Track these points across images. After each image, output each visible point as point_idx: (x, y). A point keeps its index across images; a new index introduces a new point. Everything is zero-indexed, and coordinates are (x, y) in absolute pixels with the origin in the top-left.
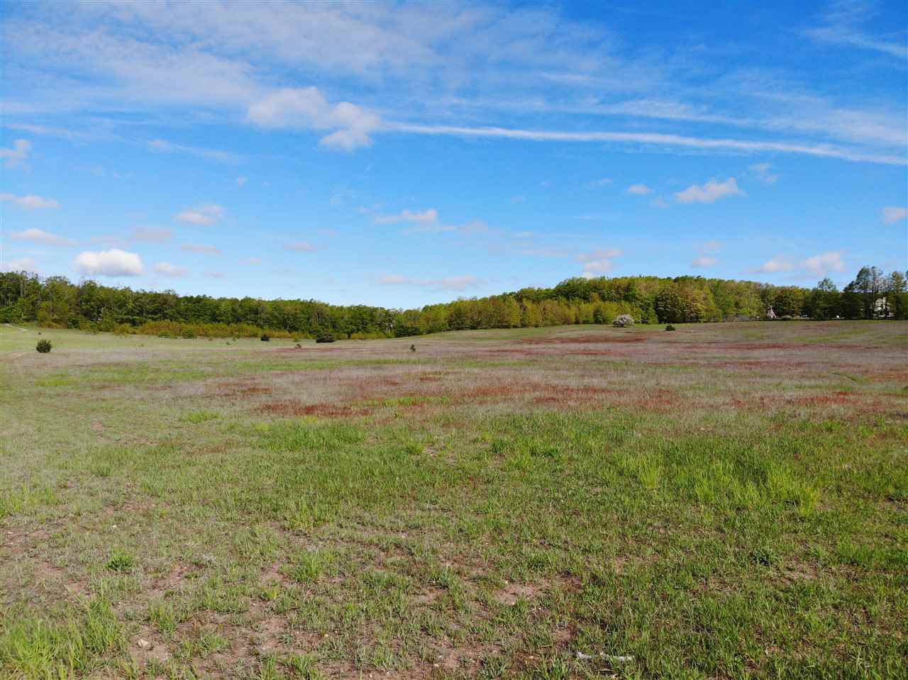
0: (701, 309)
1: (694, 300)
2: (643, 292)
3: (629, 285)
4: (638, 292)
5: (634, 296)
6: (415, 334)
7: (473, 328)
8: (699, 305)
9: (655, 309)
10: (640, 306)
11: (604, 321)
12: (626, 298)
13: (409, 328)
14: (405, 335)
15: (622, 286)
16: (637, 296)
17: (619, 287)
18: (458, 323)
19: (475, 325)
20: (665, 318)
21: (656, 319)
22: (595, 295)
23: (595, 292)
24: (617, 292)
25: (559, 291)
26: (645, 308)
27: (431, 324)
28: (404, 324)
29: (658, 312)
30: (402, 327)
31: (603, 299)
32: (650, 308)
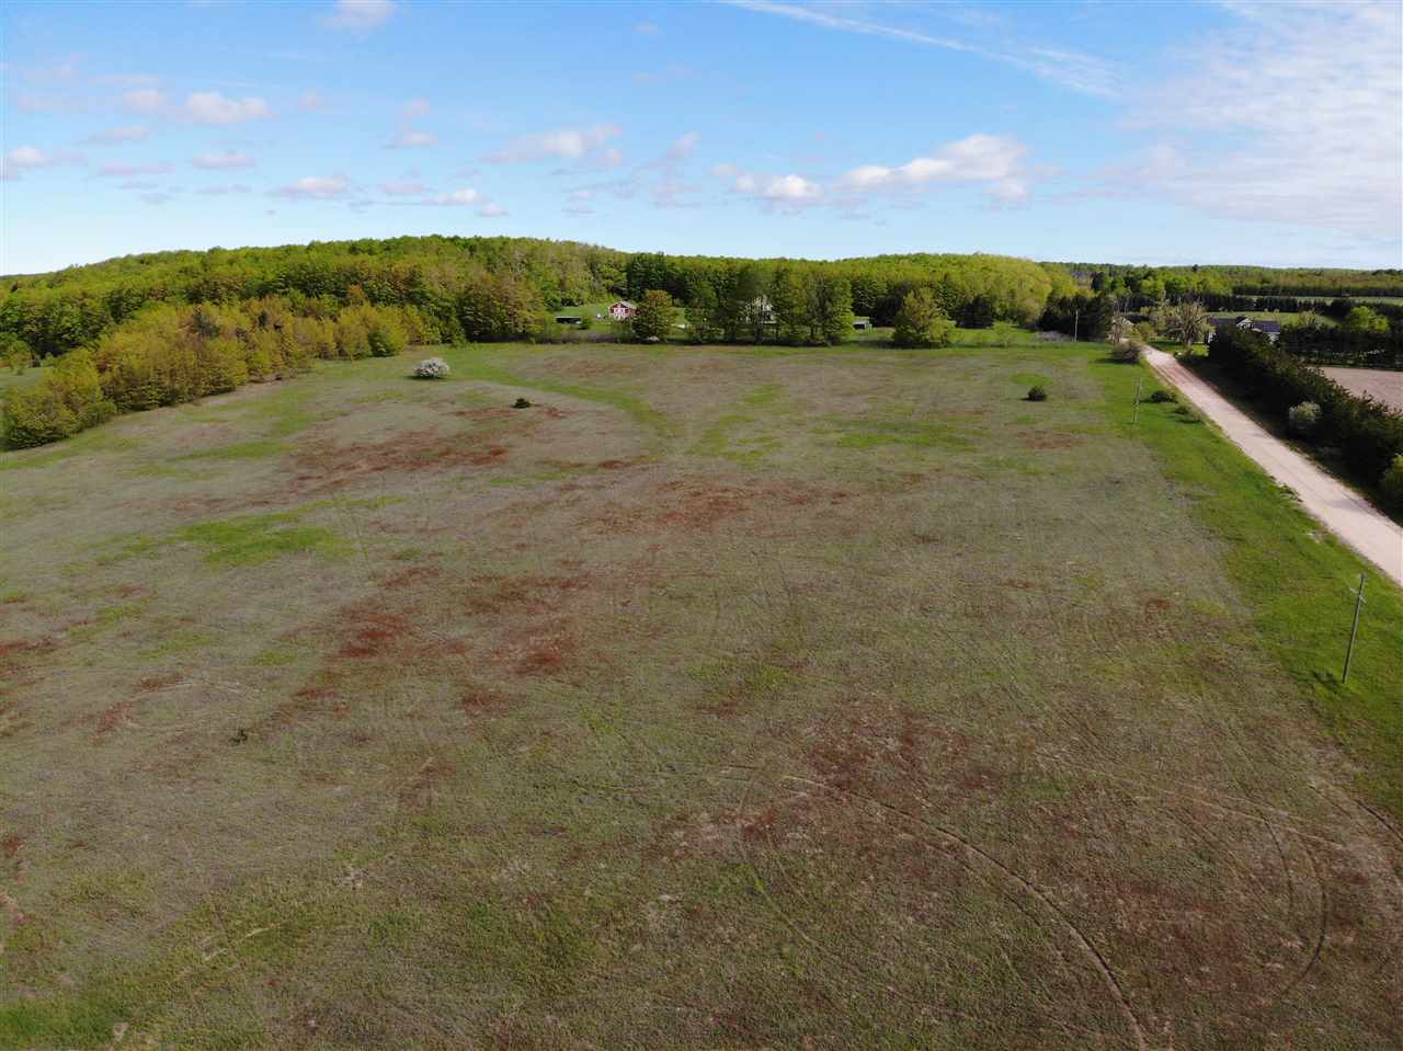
0: (529, 319)
1: (519, 305)
2: (438, 289)
3: (413, 273)
4: (429, 288)
5: (423, 295)
6: (52, 440)
7: (163, 403)
8: (525, 312)
9: (459, 317)
10: (437, 314)
11: (388, 351)
12: (411, 298)
13: (40, 431)
14: (32, 445)
15: (403, 276)
16: (429, 295)
17: (396, 277)
18: (132, 398)
19: (169, 399)
20: (476, 333)
21: (462, 336)
22: (355, 289)
23: (356, 283)
24: (395, 288)
25: (289, 277)
26: (442, 315)
27: (82, 413)
28: (29, 424)
29: (465, 324)
30: (25, 429)
31: (374, 300)
32: (453, 318)
